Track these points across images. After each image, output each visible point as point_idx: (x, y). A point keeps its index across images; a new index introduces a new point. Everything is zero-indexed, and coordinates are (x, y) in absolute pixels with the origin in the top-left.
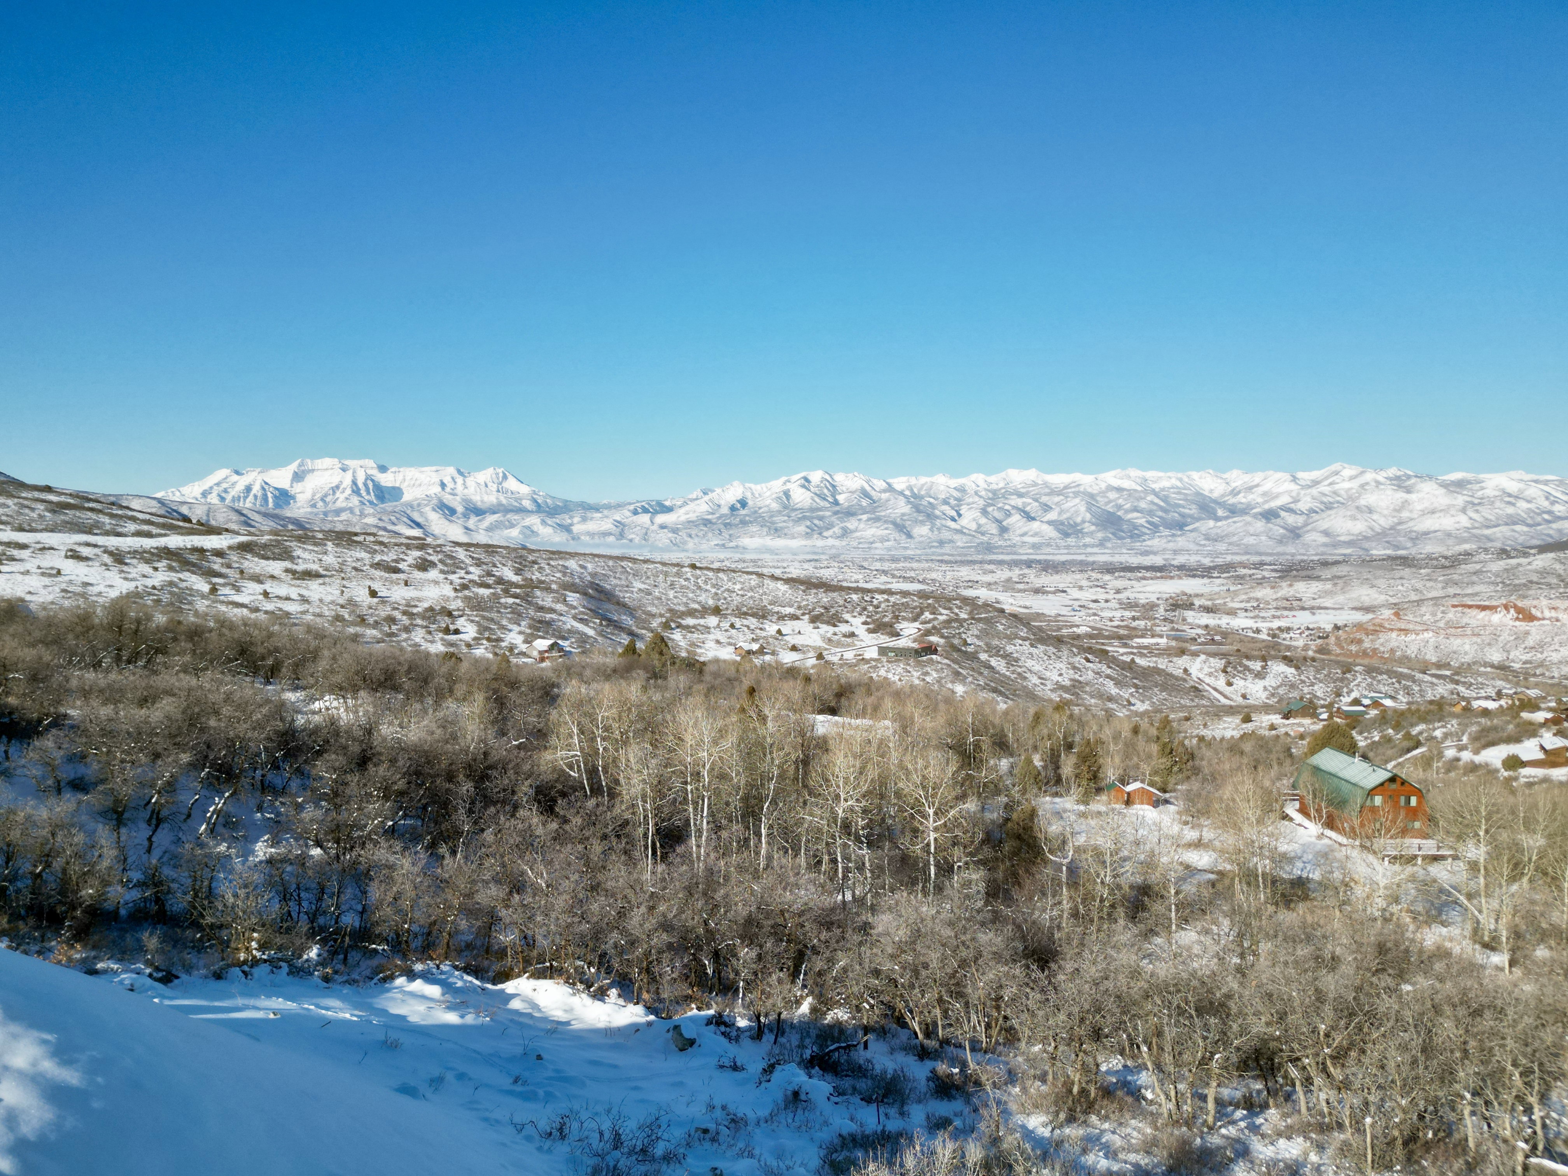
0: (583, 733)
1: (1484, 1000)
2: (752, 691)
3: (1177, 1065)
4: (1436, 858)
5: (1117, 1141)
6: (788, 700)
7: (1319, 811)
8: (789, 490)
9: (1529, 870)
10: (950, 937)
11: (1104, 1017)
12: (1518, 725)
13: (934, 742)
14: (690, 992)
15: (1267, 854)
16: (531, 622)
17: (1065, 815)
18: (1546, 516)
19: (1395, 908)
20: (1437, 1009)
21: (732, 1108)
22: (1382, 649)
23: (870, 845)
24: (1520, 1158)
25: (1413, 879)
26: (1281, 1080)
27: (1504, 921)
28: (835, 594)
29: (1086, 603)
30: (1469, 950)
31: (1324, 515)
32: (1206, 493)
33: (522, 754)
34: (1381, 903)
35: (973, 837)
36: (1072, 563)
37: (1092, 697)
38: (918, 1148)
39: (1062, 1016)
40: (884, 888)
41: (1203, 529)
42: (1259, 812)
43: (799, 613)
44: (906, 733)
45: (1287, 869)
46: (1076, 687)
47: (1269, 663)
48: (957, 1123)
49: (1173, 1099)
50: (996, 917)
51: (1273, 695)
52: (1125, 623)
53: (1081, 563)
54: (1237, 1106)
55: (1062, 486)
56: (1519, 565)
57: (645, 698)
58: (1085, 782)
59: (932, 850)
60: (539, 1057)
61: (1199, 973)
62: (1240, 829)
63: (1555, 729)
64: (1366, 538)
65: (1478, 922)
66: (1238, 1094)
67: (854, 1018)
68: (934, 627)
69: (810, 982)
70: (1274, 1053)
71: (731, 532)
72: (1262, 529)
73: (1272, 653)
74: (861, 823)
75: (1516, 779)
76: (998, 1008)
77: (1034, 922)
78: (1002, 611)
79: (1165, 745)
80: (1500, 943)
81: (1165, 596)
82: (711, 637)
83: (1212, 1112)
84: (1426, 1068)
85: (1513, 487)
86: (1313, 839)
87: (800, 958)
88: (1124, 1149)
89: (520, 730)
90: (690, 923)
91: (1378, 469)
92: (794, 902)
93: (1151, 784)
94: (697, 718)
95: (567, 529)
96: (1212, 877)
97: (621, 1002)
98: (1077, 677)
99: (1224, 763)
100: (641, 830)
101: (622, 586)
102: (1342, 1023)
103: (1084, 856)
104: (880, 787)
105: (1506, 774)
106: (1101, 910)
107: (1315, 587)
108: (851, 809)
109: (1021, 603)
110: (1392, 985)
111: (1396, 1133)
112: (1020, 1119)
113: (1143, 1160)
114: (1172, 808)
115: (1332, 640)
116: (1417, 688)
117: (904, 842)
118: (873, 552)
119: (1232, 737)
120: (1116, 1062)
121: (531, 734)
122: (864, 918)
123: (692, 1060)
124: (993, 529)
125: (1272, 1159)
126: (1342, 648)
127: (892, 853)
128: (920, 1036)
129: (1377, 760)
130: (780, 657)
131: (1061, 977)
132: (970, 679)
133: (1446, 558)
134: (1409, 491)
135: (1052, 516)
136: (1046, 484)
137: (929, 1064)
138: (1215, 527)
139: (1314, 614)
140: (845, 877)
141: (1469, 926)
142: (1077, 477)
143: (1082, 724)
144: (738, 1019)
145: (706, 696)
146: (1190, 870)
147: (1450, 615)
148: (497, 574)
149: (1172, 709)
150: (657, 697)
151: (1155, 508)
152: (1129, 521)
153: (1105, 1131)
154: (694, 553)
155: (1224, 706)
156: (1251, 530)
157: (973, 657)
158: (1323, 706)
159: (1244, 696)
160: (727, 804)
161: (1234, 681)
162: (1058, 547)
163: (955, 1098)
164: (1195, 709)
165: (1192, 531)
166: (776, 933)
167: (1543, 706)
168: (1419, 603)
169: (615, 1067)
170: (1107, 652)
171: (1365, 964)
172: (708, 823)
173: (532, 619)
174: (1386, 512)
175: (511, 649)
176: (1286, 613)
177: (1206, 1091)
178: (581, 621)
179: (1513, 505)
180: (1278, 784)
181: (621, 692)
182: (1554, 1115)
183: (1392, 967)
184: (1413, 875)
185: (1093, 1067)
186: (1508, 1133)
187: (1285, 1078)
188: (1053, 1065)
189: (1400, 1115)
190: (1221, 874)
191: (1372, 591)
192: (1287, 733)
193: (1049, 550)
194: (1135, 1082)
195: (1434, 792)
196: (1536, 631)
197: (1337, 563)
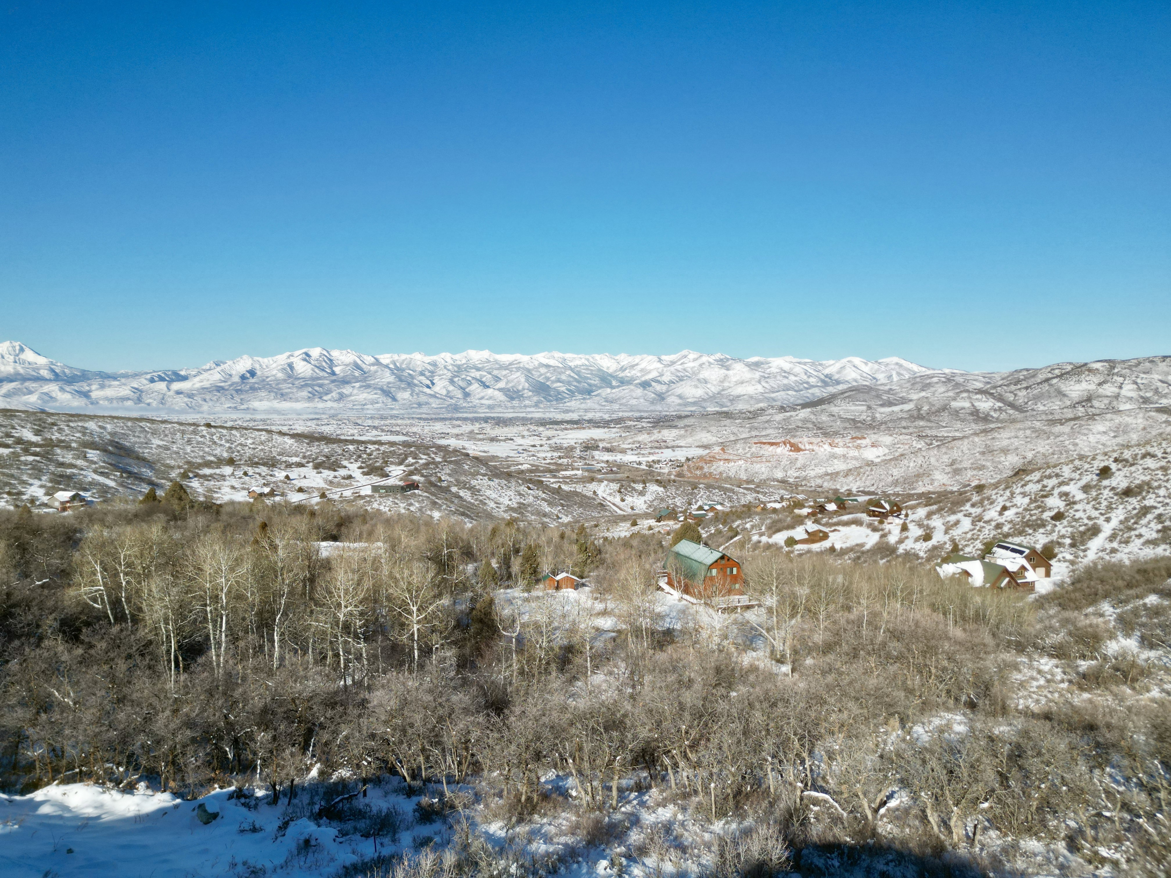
0: (106, 570)
1: (778, 696)
2: (264, 526)
3: (593, 769)
4: (748, 607)
5: (552, 829)
6: (296, 531)
7: (679, 582)
8: (292, 363)
9: (801, 610)
10: (430, 701)
11: (542, 743)
12: (793, 518)
13: (417, 556)
14: (213, 775)
15: (648, 615)
16: (52, 476)
17: (514, 602)
18: (805, 385)
19: (725, 643)
20: (751, 706)
21: (252, 862)
22: (715, 473)
23: (366, 640)
24: (798, 793)
25: (735, 622)
26: (659, 768)
27: (788, 644)
28: (335, 445)
29: (527, 448)
30: (769, 665)
31: (678, 385)
32: (605, 370)
33: (46, 592)
34: (717, 640)
35: (447, 625)
36: (517, 419)
37: (532, 515)
38: (406, 863)
39: (513, 747)
40: (378, 671)
41: (604, 395)
42: (642, 586)
43: (304, 461)
44: (394, 551)
45: (661, 624)
46: (521, 508)
47: (647, 485)
48: (437, 839)
49: (590, 794)
50: (465, 683)
51: (650, 506)
52: (554, 461)
53: (523, 419)
54: (632, 791)
55: (507, 363)
56: (791, 416)
57: (165, 537)
58: (528, 576)
59: (416, 638)
60: (70, 851)
61: (607, 703)
62: (631, 600)
63: (813, 518)
64: (704, 400)
65: (773, 647)
66: (632, 782)
67: (355, 774)
68: (416, 469)
69: (318, 752)
70: (654, 750)
71: (242, 397)
72: (641, 394)
73: (649, 478)
74: (358, 623)
75: (792, 552)
76: (467, 749)
77: (493, 682)
78: (467, 455)
79: (582, 545)
80: (786, 658)
81: (580, 441)
82: (227, 483)
83: (616, 797)
84: (746, 745)
85: (787, 366)
86: (676, 602)
87: (309, 733)
88: (557, 835)
89: (44, 572)
90: (212, 719)
91: (710, 354)
92: (304, 690)
93: (573, 574)
94: (215, 551)
95: (86, 395)
96: (614, 634)
97: (149, 792)
98: (522, 501)
99: (620, 554)
100: (164, 648)
101: (142, 443)
102: (696, 723)
103: (527, 630)
104: (374, 593)
105: (787, 549)
106: (540, 667)
107: (674, 432)
108: (351, 614)
109: (481, 449)
110: (725, 694)
111: (729, 791)
112: (483, 828)
113: (569, 840)
114: (587, 589)
115: (685, 468)
116: (735, 497)
117: (393, 635)
118: (365, 412)
119: (625, 536)
120: (552, 774)
121: (55, 574)
122: (362, 696)
123: (215, 830)
124: (459, 394)
125: (654, 823)
126: (691, 473)
127: (384, 644)
128: (408, 779)
129: (713, 546)
130: (289, 497)
131: (512, 719)
132: (444, 507)
133: (750, 412)
134: (728, 369)
135: (501, 385)
136: (496, 362)
137: (415, 799)
138: (611, 393)
139: (674, 451)
140: (346, 667)
141: (768, 650)
142: (518, 357)
143: (525, 534)
144: (257, 790)
145: (223, 532)
146: (599, 631)
147: (753, 449)
148: (16, 435)
149: (587, 520)
150: (177, 536)
151: (571, 379)
152: (554, 388)
153: (544, 824)
154: (209, 414)
155: (620, 515)
156: (634, 395)
157: (447, 490)
158: (681, 512)
159: (632, 508)
160: (244, 619)
161: (626, 498)
162: (507, 408)
163: (435, 822)
164: (601, 519)
165: (596, 396)
166: (288, 717)
167: (806, 505)
168: (736, 441)
169: (145, 847)
170: (542, 482)
171: (708, 682)
172: (226, 636)
173: (53, 473)
174: (715, 383)
175: (33, 501)
176: (657, 451)
177: (611, 784)
178: (102, 474)
179: (787, 378)
180: (654, 567)
181: (142, 533)
182: (816, 762)
183: (725, 682)
184: (735, 620)
185: (535, 780)
186: (792, 778)
187: (662, 765)
188: (507, 783)
189: (732, 778)
190: (619, 632)
191: (708, 435)
192: (659, 532)
193: (500, 410)
194: (564, 786)
195: (746, 564)
196: (801, 458)
197: (687, 416)
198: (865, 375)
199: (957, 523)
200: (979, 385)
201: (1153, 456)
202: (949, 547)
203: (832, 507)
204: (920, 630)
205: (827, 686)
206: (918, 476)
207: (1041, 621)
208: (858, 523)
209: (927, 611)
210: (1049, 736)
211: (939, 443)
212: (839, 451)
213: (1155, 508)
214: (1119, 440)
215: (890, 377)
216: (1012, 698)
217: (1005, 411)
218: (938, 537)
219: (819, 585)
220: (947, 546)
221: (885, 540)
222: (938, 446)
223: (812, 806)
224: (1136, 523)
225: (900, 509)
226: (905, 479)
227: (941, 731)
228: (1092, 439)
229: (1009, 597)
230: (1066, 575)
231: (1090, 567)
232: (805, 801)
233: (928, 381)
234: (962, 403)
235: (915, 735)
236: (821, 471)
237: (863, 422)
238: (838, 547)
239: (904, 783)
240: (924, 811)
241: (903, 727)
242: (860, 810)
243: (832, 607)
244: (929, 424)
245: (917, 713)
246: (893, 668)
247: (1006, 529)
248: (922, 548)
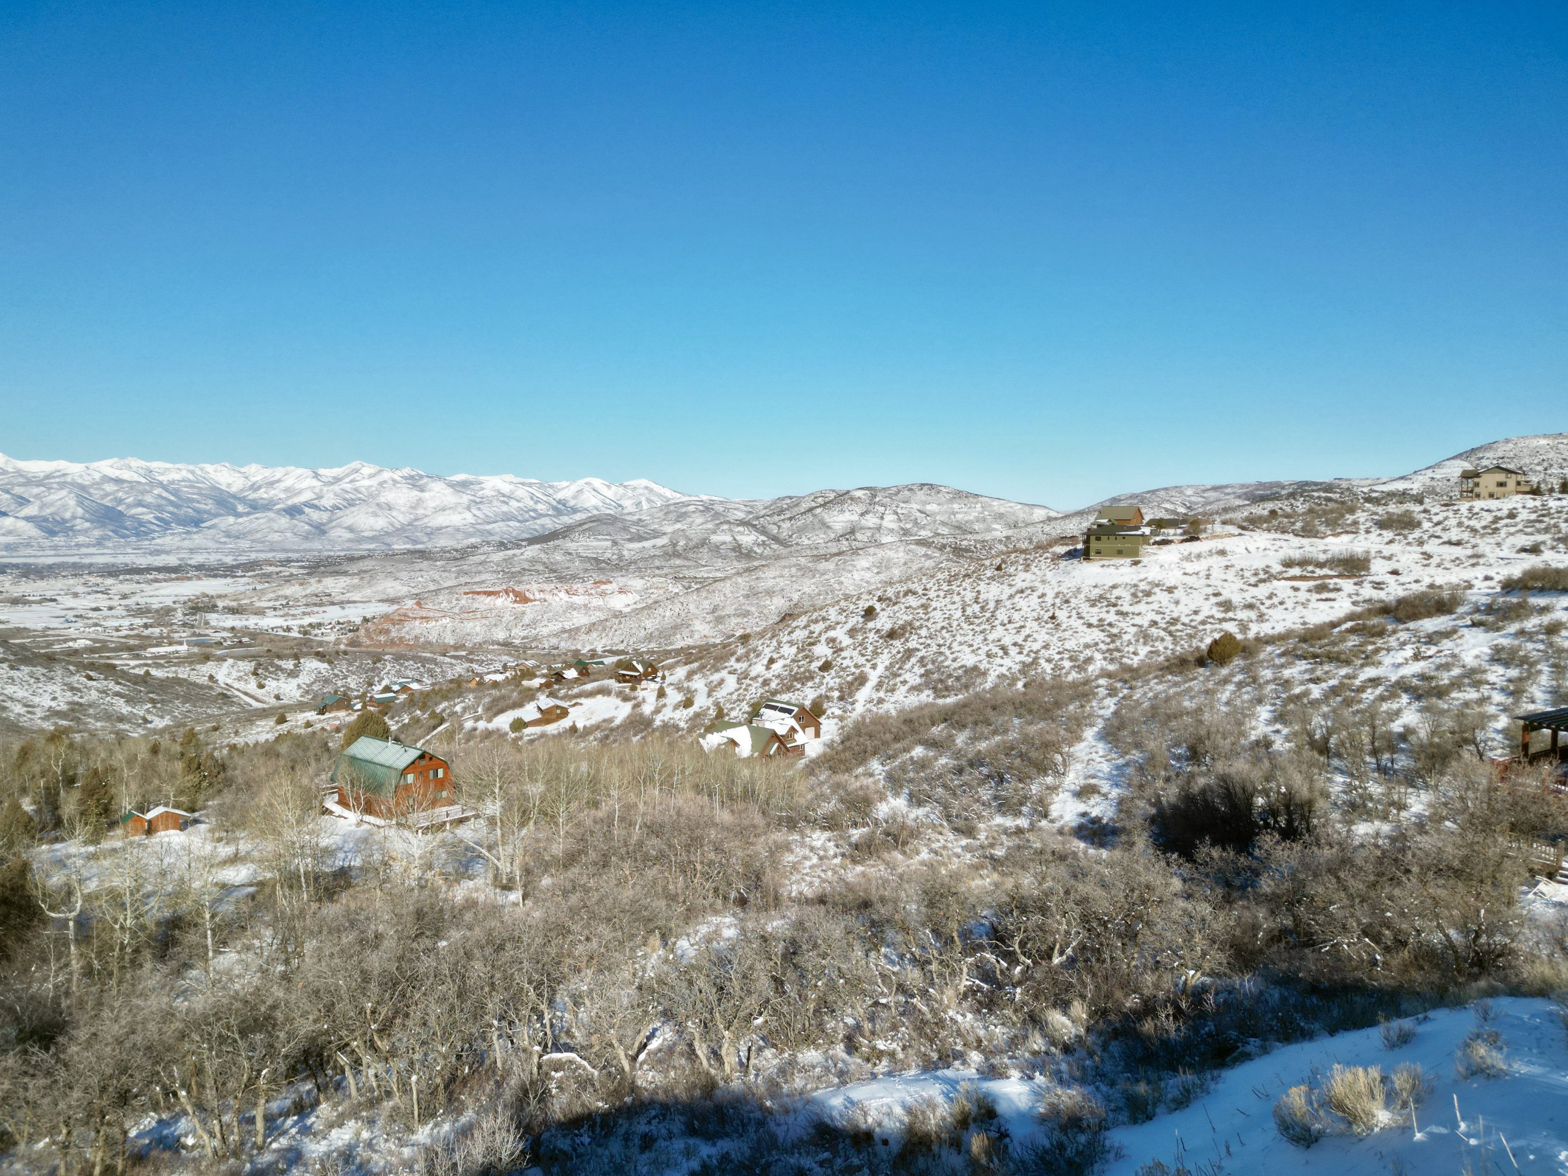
1: (505, 935)
3: (221, 1096)
4: (461, 821)
7: (357, 799)
9: (534, 814)
11: (131, 1076)
12: (520, 692)
15: (308, 852)
17: (68, 862)
18: (532, 514)
19: (429, 875)
20: (468, 955)
22: (407, 637)
24: (535, 1060)
25: (443, 844)
26: (330, 1072)
27: (517, 862)
29: (83, 613)
30: (492, 895)
31: (347, 512)
32: (223, 488)
34: (416, 872)
36: (62, 566)
37: (97, 719)
39: (76, 1094)
41: (223, 526)
42: (298, 812)
45: (330, 862)
46: (76, 711)
47: (302, 661)
49: (219, 1135)
51: (307, 692)
52: (135, 632)
53: (75, 565)
54: (287, 1115)
55: (42, 475)
56: (514, 555)
58: (93, 819)
61: (242, 994)
62: (280, 834)
63: (547, 691)
64: (387, 534)
65: (497, 869)
66: (288, 1103)
70: (322, 1048)
72: (287, 526)
73: (305, 650)
75: (521, 738)
77: (32, 998)
79: (191, 760)
80: (515, 882)
81: (182, 599)
83: (262, 1131)
84: (462, 1011)
85: (506, 488)
86: (353, 828)
91: (394, 469)
93: (177, 806)
96: (251, 889)
98: (76, 699)
99: (259, 768)
102: (387, 995)
103: (96, 904)
105: (513, 735)
106: (121, 959)
107: (343, 582)
110: (430, 946)
111: (438, 1080)
114: (202, 827)
115: (362, 632)
116: (439, 670)
119: (267, 740)
120: (149, 1121)
125: (325, 1153)
126: (372, 639)
129: (408, 741)
131: (74, 1049)
133: (457, 551)
134: (422, 491)
135: (31, 510)
136: (19, 473)
138: (235, 523)
139: (343, 608)
141: (490, 875)
142: (61, 465)
143: (85, 752)
146: (226, 888)
147: (463, 602)
149: (198, 721)
151: (164, 502)
152: (132, 517)
155: (257, 710)
156: (276, 527)
158: (356, 697)
159: (277, 697)
161: (266, 682)
162: (42, 548)
164: (224, 718)
165: (209, 528)
167: (538, 673)
168: (437, 592)
170: (114, 667)
171: (406, 933)
174: (403, 509)
176: (316, 609)
177: (254, 1113)
179: (507, 503)
180: (316, 781)
182: (558, 1013)
183: (429, 929)
184: (443, 841)
185: (119, 1137)
186: (526, 1043)
187: (334, 1068)
188: (66, 1154)
189: (441, 1062)
190: (261, 884)
191: (397, 585)
192: (323, 729)
193: (30, 551)
194: (172, 1134)
195: (457, 762)
196: (530, 611)
197: (362, 558)
198: (608, 501)
199: (721, 682)
200: (740, 515)
201: (914, 593)
202: (712, 713)
203: (571, 674)
204: (682, 820)
205: (571, 909)
206: (676, 628)
207: (812, 789)
208: (605, 691)
209: (690, 794)
210: (824, 924)
211: (698, 586)
212: (578, 600)
213: (918, 650)
214: (882, 577)
215: (639, 504)
216: (784, 886)
217: (769, 545)
218: (701, 702)
219: (558, 778)
220: (711, 712)
221: (638, 710)
222: (697, 589)
223: (553, 1073)
224: (900, 668)
225: (655, 671)
226: (661, 632)
227: (709, 941)
228: (857, 576)
229: (778, 766)
230: (835, 733)
231: (858, 722)
232: (545, 1068)
233: (683, 510)
234: (722, 537)
235: (679, 952)
236: (556, 628)
237: (608, 562)
238: (580, 725)
239: (668, 1015)
240: (691, 1045)
241: (665, 944)
242: (615, 1062)
243: (574, 805)
244: (687, 563)
245: (681, 924)
246: (651, 873)
247: (773, 685)
248: (681, 717)
